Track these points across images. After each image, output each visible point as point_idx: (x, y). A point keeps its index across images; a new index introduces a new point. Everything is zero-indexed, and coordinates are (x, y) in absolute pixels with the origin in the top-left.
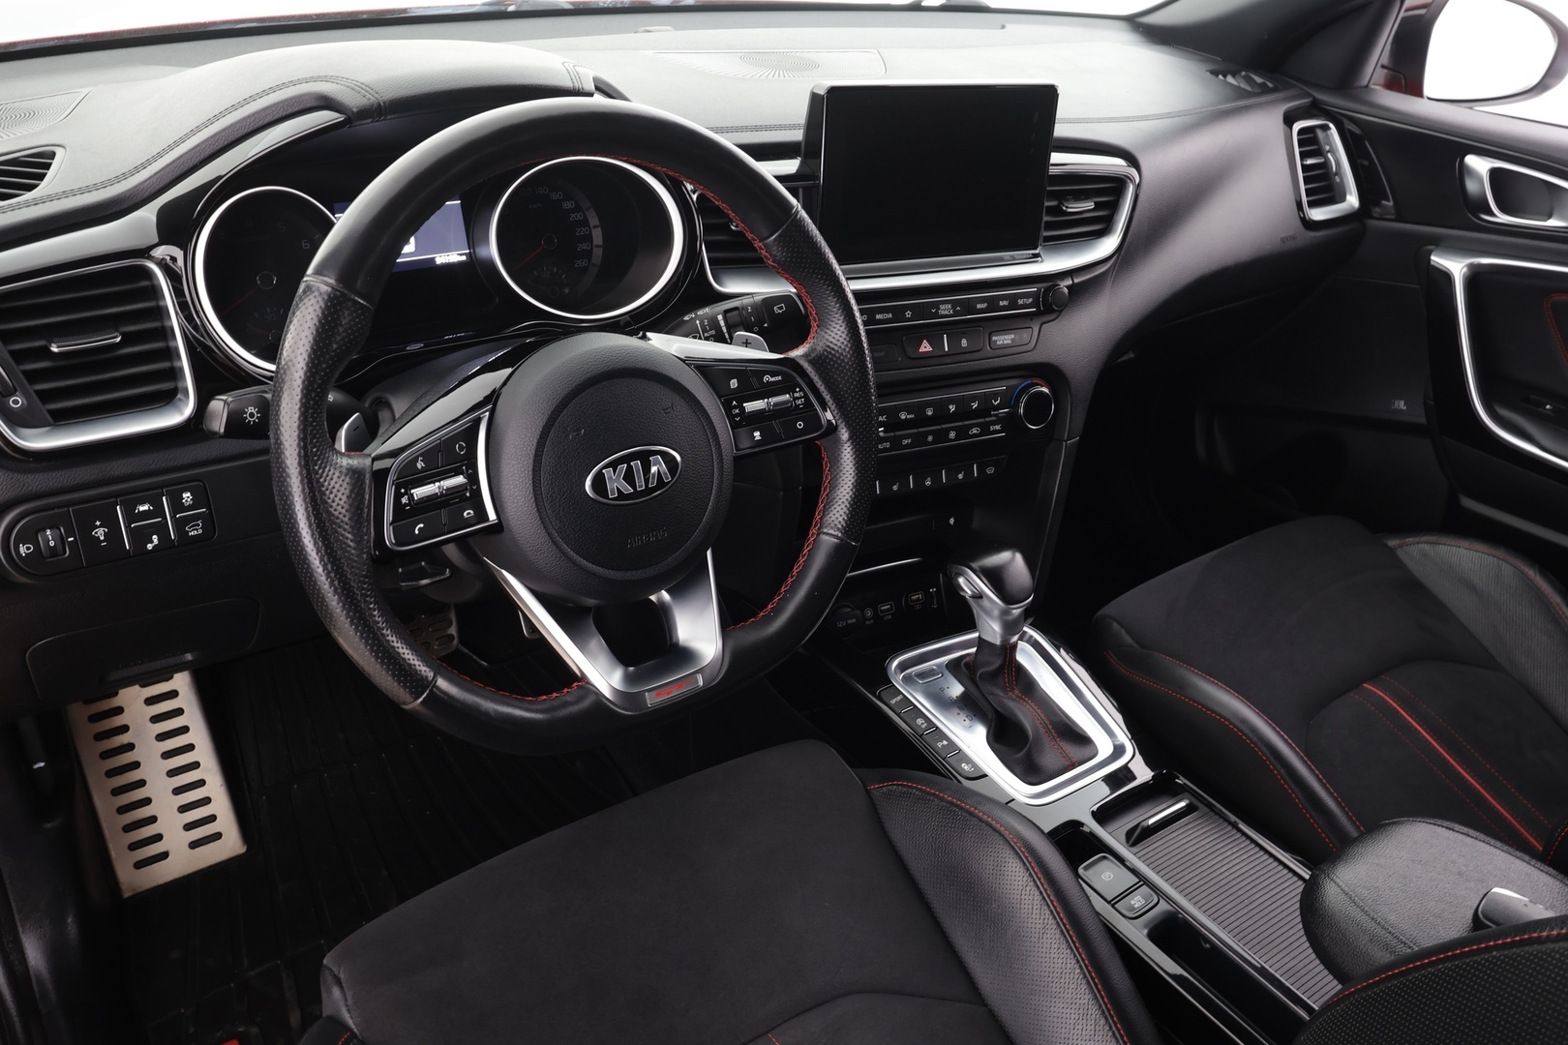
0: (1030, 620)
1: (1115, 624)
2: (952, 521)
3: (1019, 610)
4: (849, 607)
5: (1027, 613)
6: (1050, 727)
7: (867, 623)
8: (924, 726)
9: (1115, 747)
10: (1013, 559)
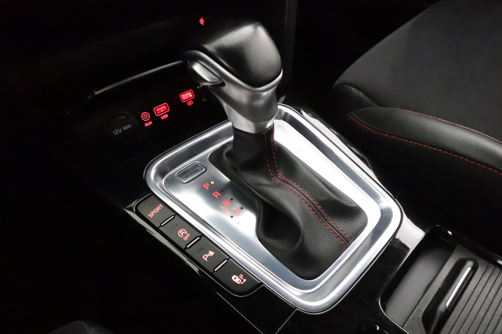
0: (283, 99)
1: (353, 89)
2: (202, 21)
3: (271, 91)
4: (123, 115)
5: (279, 92)
6: (319, 207)
7: (146, 125)
8: (186, 238)
9: (382, 211)
10: (255, 33)
